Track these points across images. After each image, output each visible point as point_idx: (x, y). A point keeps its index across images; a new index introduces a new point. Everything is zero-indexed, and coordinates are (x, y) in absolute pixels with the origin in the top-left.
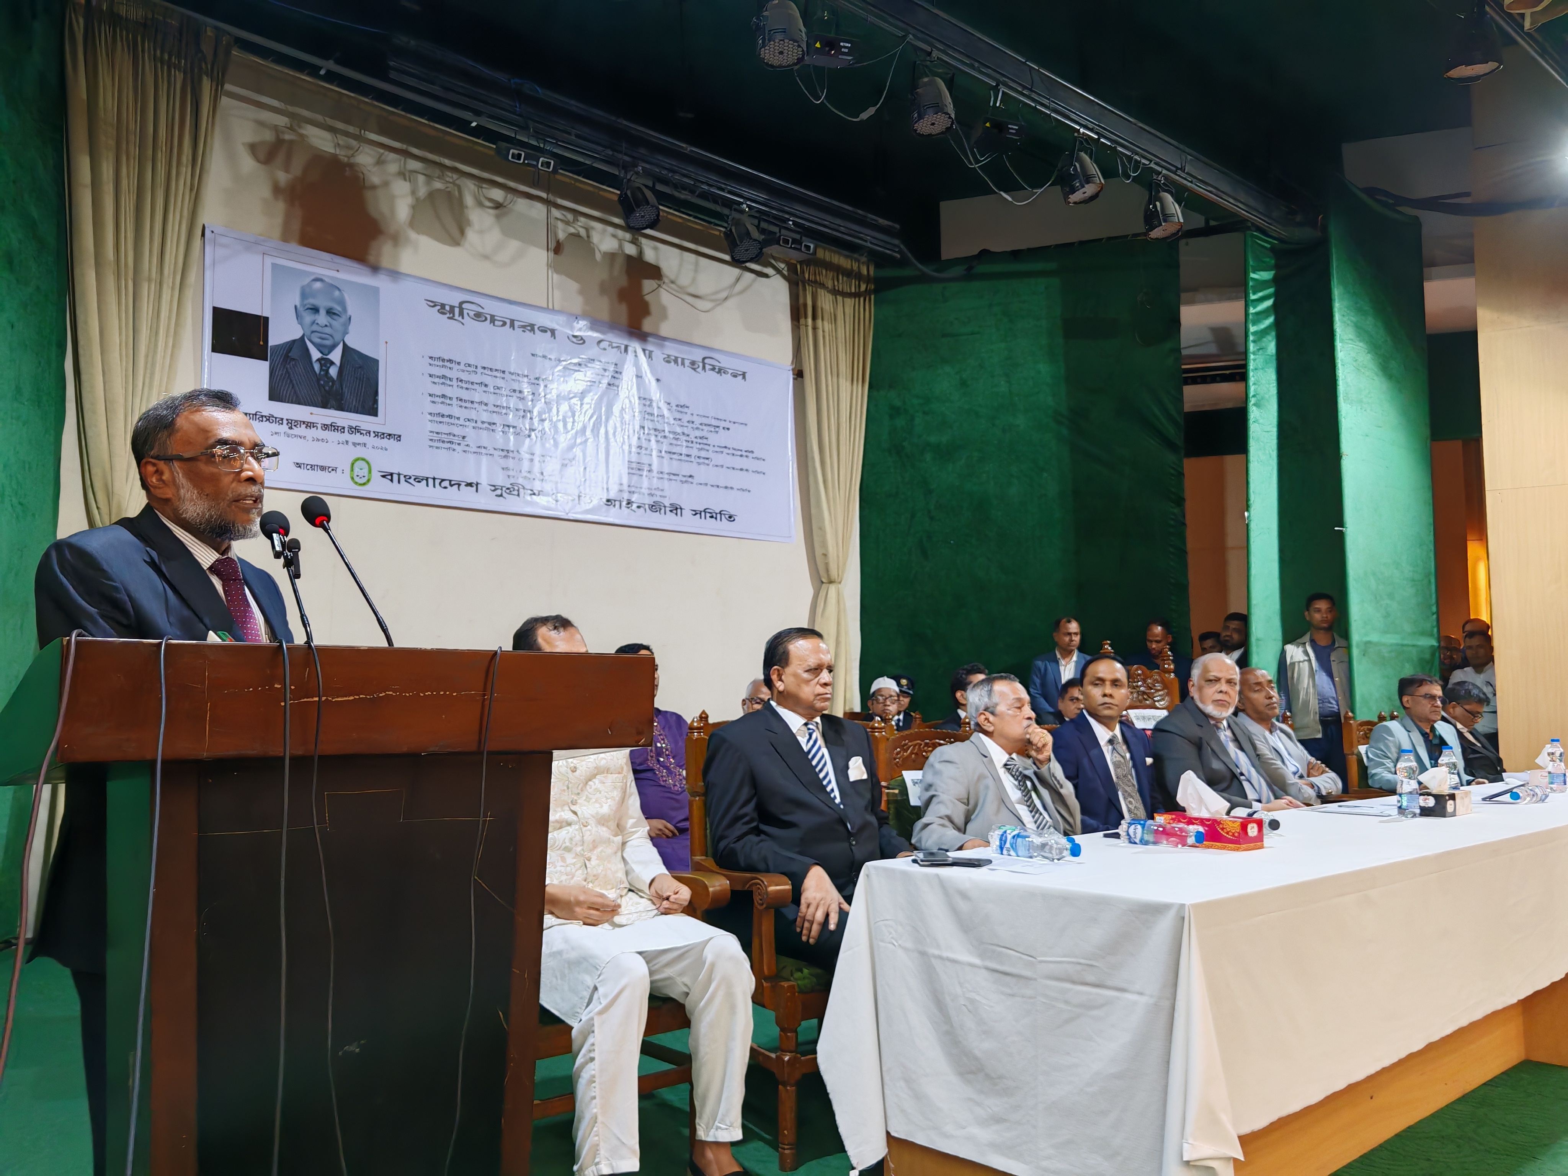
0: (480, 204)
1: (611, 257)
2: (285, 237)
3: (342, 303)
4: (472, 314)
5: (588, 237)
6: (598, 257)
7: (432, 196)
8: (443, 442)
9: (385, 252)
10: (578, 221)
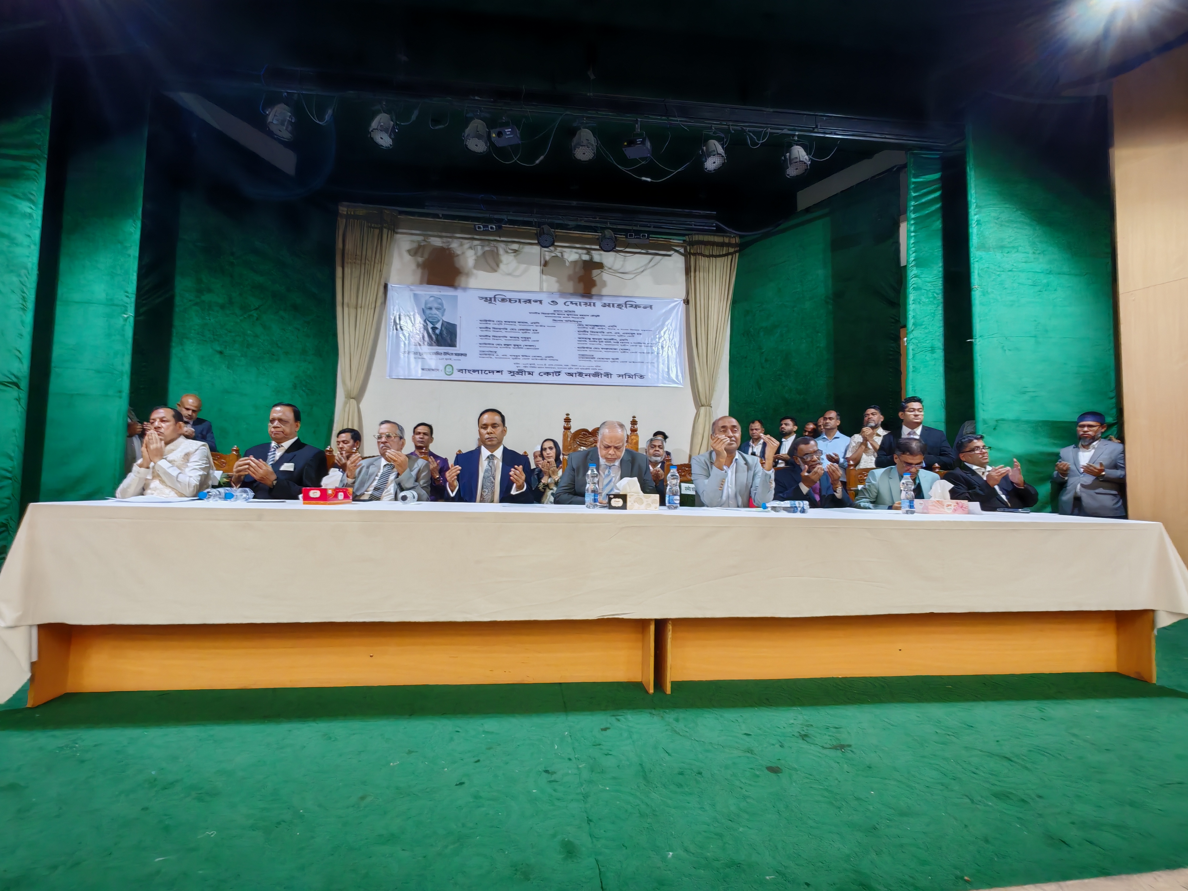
0: (507, 252)
1: (575, 263)
2: (421, 283)
3: (442, 304)
4: (500, 299)
5: (562, 256)
6: (567, 264)
7: (484, 253)
8: (486, 355)
9: (462, 280)
10: (557, 250)
